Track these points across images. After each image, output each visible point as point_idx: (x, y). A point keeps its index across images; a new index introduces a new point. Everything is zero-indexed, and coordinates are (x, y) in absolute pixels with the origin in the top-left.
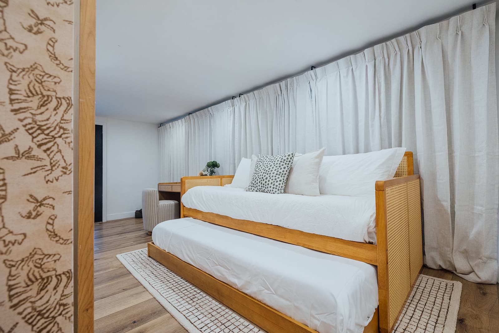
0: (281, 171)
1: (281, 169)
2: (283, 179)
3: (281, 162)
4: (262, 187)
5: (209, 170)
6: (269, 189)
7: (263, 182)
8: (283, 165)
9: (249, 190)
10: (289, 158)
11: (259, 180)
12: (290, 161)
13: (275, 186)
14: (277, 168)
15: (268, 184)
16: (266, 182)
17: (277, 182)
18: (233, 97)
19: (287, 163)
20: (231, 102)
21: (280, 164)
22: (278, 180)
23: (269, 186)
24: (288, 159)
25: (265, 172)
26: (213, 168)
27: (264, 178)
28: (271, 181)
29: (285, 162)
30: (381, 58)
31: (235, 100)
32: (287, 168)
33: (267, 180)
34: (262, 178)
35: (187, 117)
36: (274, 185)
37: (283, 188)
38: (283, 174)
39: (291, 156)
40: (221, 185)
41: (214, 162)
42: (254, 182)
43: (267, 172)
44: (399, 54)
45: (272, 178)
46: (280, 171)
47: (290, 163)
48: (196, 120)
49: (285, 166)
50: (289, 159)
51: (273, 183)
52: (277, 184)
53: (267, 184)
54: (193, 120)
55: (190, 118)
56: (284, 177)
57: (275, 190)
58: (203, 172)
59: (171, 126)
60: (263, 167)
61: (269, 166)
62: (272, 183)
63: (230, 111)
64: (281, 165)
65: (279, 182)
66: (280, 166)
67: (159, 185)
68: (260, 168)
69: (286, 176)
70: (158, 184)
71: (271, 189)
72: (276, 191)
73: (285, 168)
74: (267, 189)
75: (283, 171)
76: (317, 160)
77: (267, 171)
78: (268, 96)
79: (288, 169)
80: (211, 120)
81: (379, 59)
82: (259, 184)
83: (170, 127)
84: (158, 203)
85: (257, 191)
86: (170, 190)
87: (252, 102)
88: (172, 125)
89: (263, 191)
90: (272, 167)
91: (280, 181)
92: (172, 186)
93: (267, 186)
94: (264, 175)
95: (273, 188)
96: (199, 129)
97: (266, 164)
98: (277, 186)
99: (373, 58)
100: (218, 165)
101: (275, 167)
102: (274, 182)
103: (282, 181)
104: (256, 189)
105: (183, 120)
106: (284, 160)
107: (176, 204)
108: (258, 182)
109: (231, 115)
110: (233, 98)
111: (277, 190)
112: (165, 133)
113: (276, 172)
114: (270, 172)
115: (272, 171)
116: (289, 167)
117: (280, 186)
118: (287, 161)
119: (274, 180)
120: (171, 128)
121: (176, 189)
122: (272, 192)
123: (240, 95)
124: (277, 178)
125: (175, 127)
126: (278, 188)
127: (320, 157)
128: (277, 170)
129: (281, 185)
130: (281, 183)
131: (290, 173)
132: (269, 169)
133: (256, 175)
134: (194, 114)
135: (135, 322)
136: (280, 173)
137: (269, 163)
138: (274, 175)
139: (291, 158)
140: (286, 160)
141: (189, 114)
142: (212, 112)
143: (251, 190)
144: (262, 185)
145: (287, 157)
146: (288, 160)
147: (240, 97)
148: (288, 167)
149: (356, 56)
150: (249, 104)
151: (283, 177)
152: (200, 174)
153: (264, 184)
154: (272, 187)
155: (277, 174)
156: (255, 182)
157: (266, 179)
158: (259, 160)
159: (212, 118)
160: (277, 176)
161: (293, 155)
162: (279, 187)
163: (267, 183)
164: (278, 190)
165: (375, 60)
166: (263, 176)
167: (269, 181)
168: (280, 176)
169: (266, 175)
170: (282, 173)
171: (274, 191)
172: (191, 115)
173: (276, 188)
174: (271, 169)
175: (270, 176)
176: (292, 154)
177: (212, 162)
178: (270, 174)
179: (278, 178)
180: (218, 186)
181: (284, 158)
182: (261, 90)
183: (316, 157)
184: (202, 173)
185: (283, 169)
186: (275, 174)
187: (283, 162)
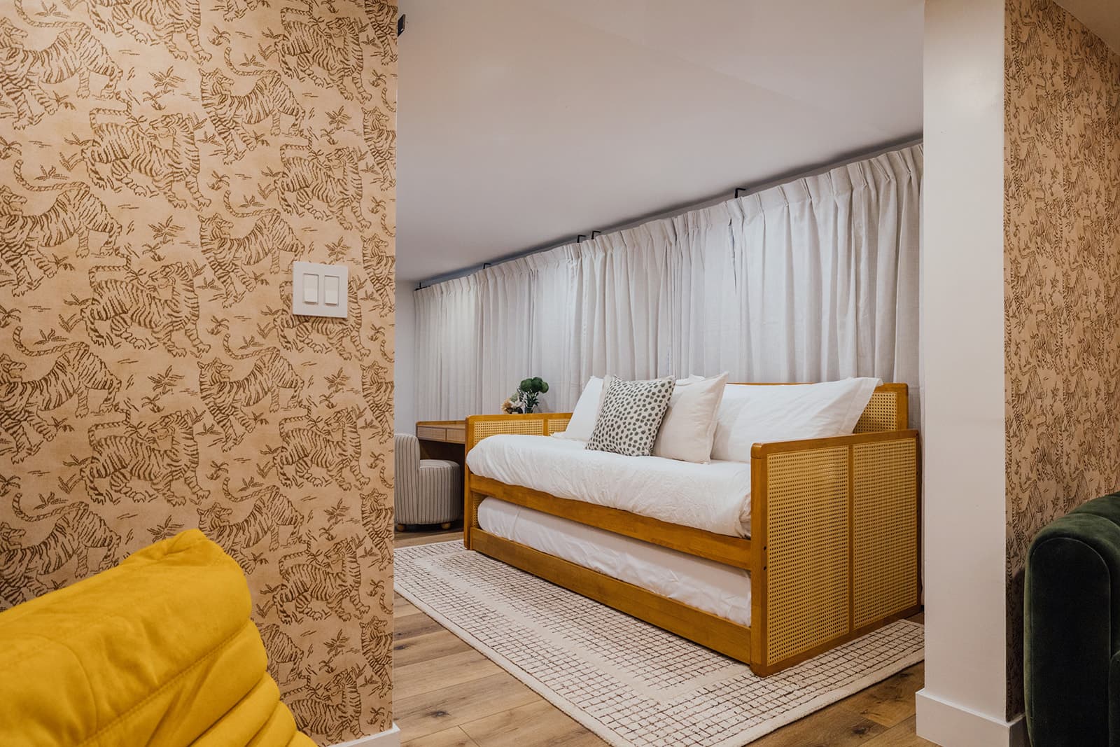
0: (646, 414)
1: (646, 410)
2: (650, 430)
3: (647, 397)
4: (610, 441)
5: (525, 396)
6: (622, 446)
7: (613, 434)
8: (650, 403)
9: (589, 447)
10: (663, 390)
11: (606, 429)
12: (664, 397)
13: (632, 443)
14: (639, 408)
15: (621, 438)
16: (617, 434)
17: (637, 434)
18: (579, 236)
19: (659, 399)
20: (574, 249)
21: (645, 401)
22: (639, 431)
23: (622, 441)
24: (660, 391)
25: (617, 414)
26: (534, 392)
27: (615, 426)
28: (626, 432)
29: (655, 397)
30: (862, 188)
31: (583, 244)
32: (657, 409)
33: (620, 431)
34: (612, 425)
35: (480, 271)
36: (631, 439)
37: (648, 446)
38: (648, 420)
39: (667, 386)
40: (546, 434)
41: (535, 379)
42: (597, 432)
43: (621, 415)
44: (894, 182)
45: (628, 427)
46: (644, 414)
47: (664, 400)
48: (499, 280)
49: (653, 404)
50: (663, 393)
51: (629, 437)
52: (637, 438)
53: (619, 437)
54: (494, 280)
55: (486, 275)
56: (651, 425)
57: (631, 449)
58: (511, 402)
59: (444, 289)
60: (616, 406)
61: (625, 403)
62: (627, 436)
63: (573, 268)
64: (646, 403)
65: (640, 435)
66: (644, 406)
67: (419, 425)
68: (610, 405)
69: (656, 422)
70: (417, 425)
71: (626, 447)
72: (633, 452)
73: (653, 409)
74: (619, 447)
75: (650, 415)
76: (711, 395)
77: (620, 413)
78: (650, 242)
79: (660, 410)
80: (532, 285)
81: (859, 190)
82: (606, 436)
83: (442, 293)
84: (417, 466)
85: (602, 450)
86: (441, 438)
87: (618, 253)
88: (447, 287)
89: (613, 451)
90: (630, 405)
91: (643, 432)
92: (446, 429)
93: (619, 441)
94: (616, 419)
95: (630, 445)
96: (506, 299)
97: (621, 400)
98: (636, 442)
99: (848, 187)
100: (544, 385)
101: (635, 406)
102: (631, 434)
103: (647, 432)
104: (601, 445)
105: (471, 277)
106: (654, 394)
107: (453, 469)
108: (605, 432)
109: (573, 277)
110: (579, 238)
111: (635, 449)
112: (431, 303)
113: (636, 416)
114: (626, 415)
115: (629, 413)
116: (662, 408)
117: (643, 442)
118: (658, 396)
119: (631, 431)
120: (445, 293)
121: (456, 437)
122: (626, 452)
123: (594, 233)
124: (637, 426)
125: (453, 293)
126: (637, 445)
127: (718, 390)
128: (638, 412)
129: (645, 440)
130: (644, 436)
131: (664, 417)
132: (625, 409)
133: (602, 418)
134: (495, 267)
135: (400, 634)
136: (644, 417)
137: (626, 397)
138: (633, 421)
139: (666, 391)
140: (657, 394)
141: (485, 265)
142: (535, 267)
143: (591, 448)
144: (611, 439)
145: (659, 387)
146: (661, 395)
147: (593, 238)
148: (659, 406)
149: (817, 180)
150: (612, 255)
151: (648, 426)
152: (505, 406)
153: (613, 438)
154: (627, 444)
155: (637, 420)
156: (600, 432)
157: (619, 427)
158: (610, 390)
159: (534, 280)
160: (639, 423)
161: (672, 384)
162: (640, 444)
163: (620, 435)
164: (638, 449)
165: (852, 191)
166: (614, 422)
167: (622, 432)
168: (643, 424)
169: (618, 420)
170: (647, 418)
171: (630, 452)
172: (488, 269)
173: (634, 446)
174: (629, 410)
175: (624, 423)
176: (669, 383)
177: (532, 380)
178: (626, 419)
179: (640, 427)
180: (538, 436)
181: (654, 390)
182: (635, 229)
183: (710, 391)
184: (510, 404)
185: (649, 411)
186: (634, 419)
187: (652, 398)
